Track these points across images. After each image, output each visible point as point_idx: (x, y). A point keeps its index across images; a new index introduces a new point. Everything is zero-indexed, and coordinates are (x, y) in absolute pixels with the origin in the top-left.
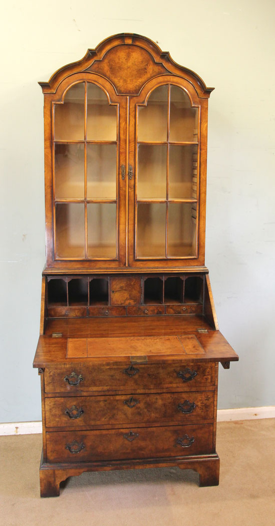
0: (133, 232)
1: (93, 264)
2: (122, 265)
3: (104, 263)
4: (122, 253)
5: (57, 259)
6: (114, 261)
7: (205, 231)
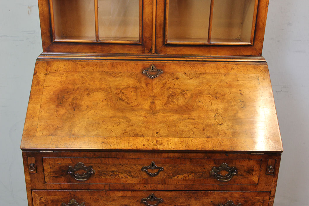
0: (163, 4)
1: (106, 48)
2: (146, 51)
3: (121, 47)
4: (147, 35)
5: (56, 40)
6: (135, 45)
7: (267, 6)
